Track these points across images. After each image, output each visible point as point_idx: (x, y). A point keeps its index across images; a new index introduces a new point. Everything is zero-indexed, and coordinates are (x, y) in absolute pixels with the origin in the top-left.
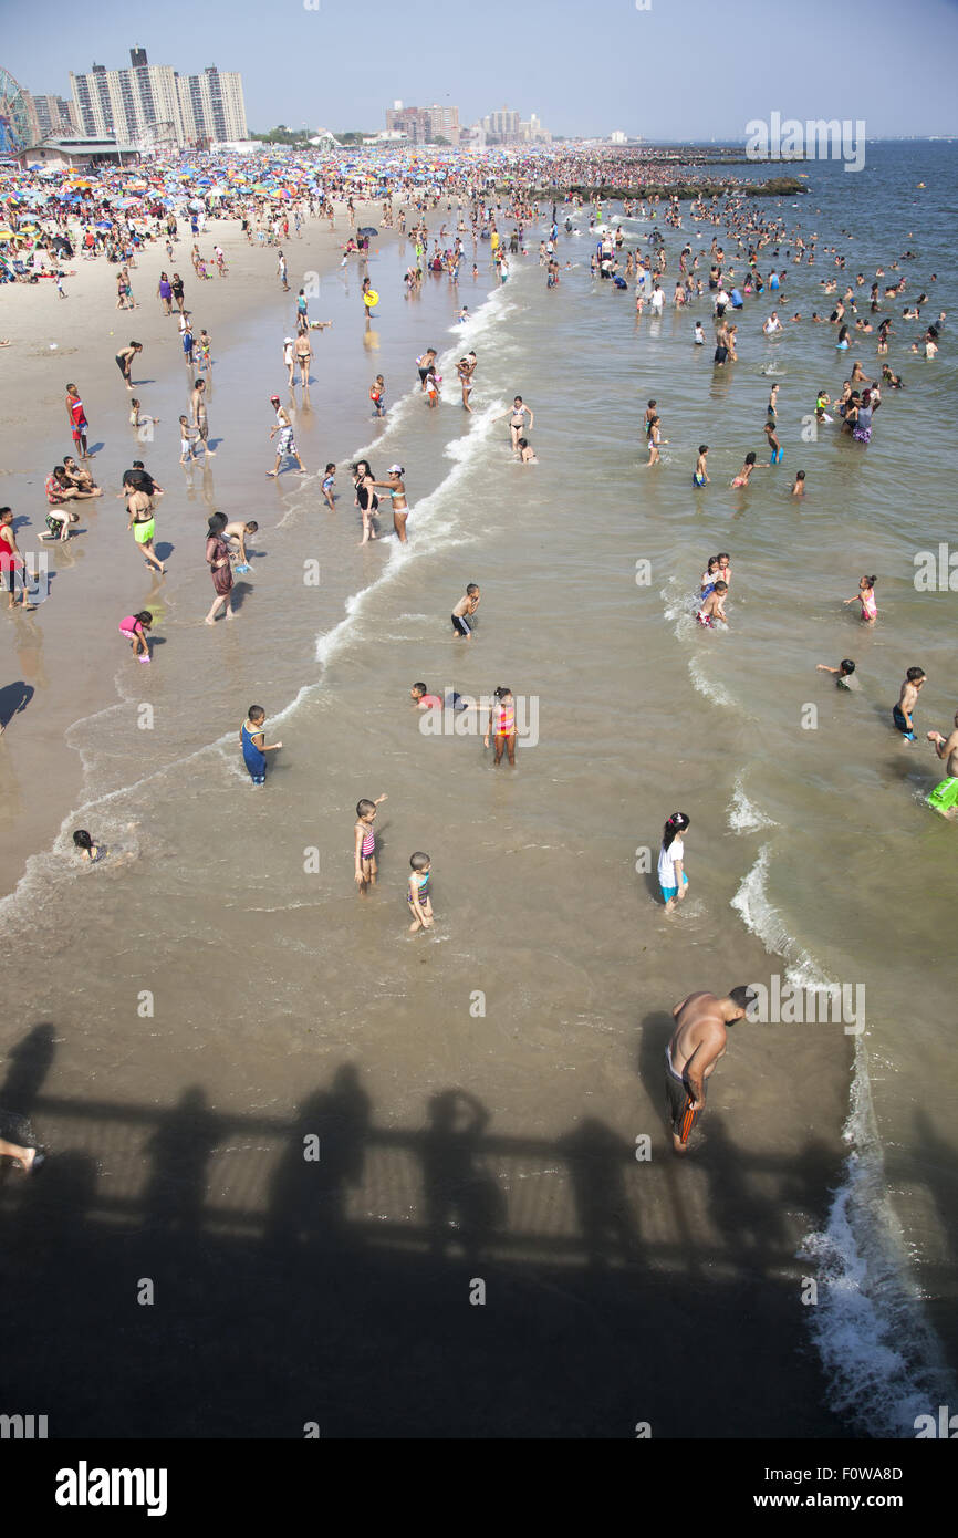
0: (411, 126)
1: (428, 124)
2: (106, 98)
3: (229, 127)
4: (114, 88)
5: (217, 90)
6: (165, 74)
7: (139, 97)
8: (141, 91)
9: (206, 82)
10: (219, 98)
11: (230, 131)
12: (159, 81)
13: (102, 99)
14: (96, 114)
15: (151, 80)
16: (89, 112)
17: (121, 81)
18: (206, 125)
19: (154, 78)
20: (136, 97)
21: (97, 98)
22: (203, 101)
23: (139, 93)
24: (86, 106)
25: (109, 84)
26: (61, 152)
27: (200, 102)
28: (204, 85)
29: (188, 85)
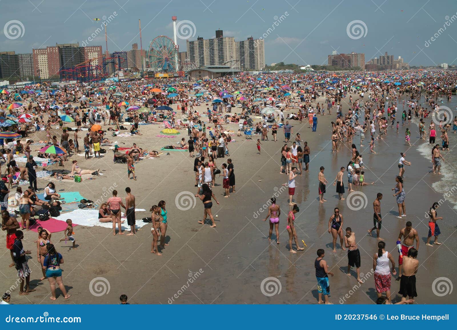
0: (341, 62)
1: (349, 61)
2: (202, 51)
3: (257, 63)
4: (206, 46)
5: (252, 47)
6: (230, 40)
7: (217, 50)
8: (218, 47)
9: (248, 44)
10: (253, 51)
11: (257, 64)
12: (227, 43)
13: (200, 51)
14: (196, 57)
15: (224, 43)
16: (193, 56)
17: (210, 43)
18: (246, 62)
19: (225, 42)
20: (216, 50)
21: (198, 50)
22: (245, 52)
23: (217, 48)
24: (192, 54)
25: (204, 45)
26: (208, 71)
27: (244, 52)
28: (247, 45)
29: (239, 45)
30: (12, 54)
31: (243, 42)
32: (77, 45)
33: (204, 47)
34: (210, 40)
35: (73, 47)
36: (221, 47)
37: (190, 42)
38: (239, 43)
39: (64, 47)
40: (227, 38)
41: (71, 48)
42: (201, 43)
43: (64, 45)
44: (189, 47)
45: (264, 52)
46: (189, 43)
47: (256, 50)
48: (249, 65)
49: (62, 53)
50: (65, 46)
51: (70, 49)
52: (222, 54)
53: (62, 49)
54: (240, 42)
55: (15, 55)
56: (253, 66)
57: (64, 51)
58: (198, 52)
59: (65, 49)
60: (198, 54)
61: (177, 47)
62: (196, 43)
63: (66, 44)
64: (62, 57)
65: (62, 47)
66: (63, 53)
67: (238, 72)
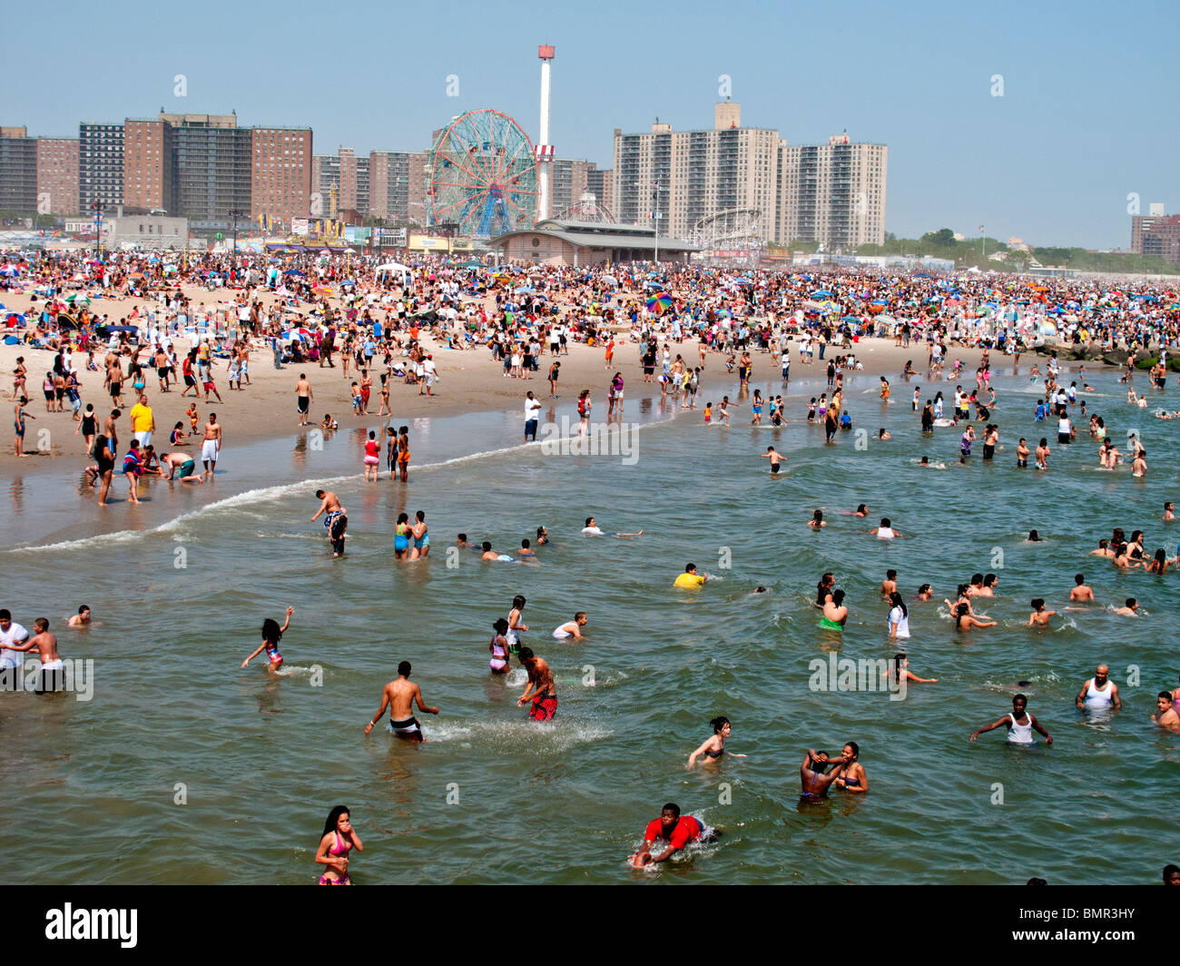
2: (664, 170)
3: (854, 226)
4: (680, 156)
5: (844, 169)
6: (764, 140)
7: (716, 171)
8: (721, 163)
9: (829, 156)
10: (846, 182)
11: (854, 231)
12: (752, 149)
13: (657, 170)
14: (643, 190)
15: (739, 147)
16: (632, 188)
17: (692, 146)
18: (816, 221)
19: (744, 147)
20: (711, 172)
21: (649, 168)
22: (818, 184)
23: (717, 166)
24: (628, 179)
25: (673, 151)
26: (565, 242)
27: (812, 186)
28: (825, 159)
29: (799, 159)
30: (17, 137)
31: (811, 148)
32: (230, 120)
33: (673, 156)
34: (693, 135)
35: (214, 126)
36: (731, 162)
37: (627, 138)
38: (799, 153)
39: (185, 122)
40: (751, 132)
41: (207, 130)
42: (664, 142)
43: (185, 116)
44: (621, 153)
45: (884, 189)
46: (621, 142)
47: (856, 182)
48: (826, 231)
49: (178, 143)
50: (189, 119)
51: (202, 133)
52: (730, 185)
53: (178, 129)
54: (804, 149)
55: (27, 141)
56: (839, 236)
57: (184, 139)
58: (649, 174)
59: (187, 129)
60: (649, 179)
61: (548, 152)
62: (645, 140)
63: (192, 116)
64: (177, 157)
65: (180, 125)
66: (181, 144)
67: (683, 251)
